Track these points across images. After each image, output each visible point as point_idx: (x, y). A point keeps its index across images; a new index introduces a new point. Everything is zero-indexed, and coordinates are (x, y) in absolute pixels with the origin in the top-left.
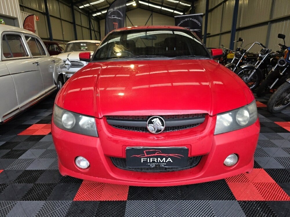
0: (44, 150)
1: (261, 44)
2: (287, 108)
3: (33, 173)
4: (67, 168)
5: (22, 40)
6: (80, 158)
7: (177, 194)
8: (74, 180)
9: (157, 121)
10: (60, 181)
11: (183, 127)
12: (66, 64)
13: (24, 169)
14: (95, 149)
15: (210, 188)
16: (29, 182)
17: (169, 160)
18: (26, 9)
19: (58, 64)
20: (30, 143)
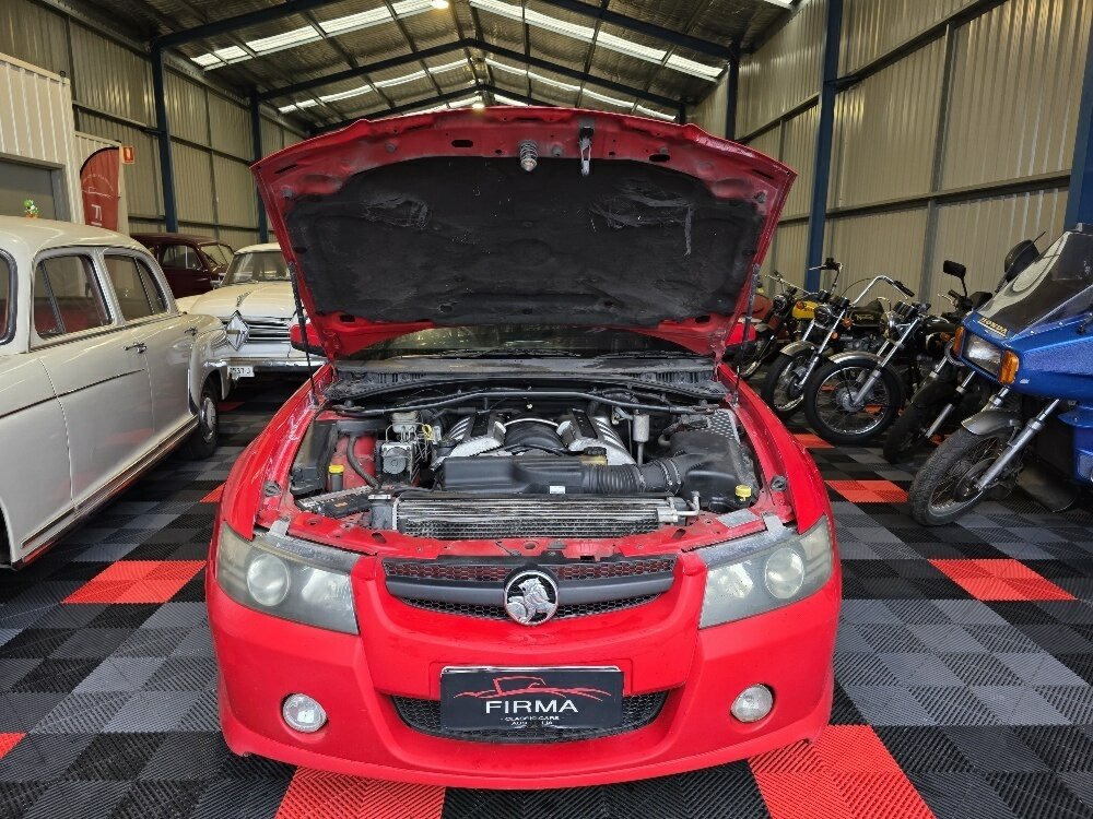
0: (159, 661)
1: (899, 285)
2: (977, 510)
3: (126, 745)
4: (252, 728)
5: (95, 272)
6: (298, 699)
7: (598, 812)
8: (266, 768)
9: (534, 587)
10: (220, 773)
11: (610, 604)
12: (229, 332)
13: (95, 731)
14: (348, 673)
15: (699, 790)
16: (116, 774)
17: (569, 705)
18: (86, 116)
19: (205, 339)
20: (109, 634)
